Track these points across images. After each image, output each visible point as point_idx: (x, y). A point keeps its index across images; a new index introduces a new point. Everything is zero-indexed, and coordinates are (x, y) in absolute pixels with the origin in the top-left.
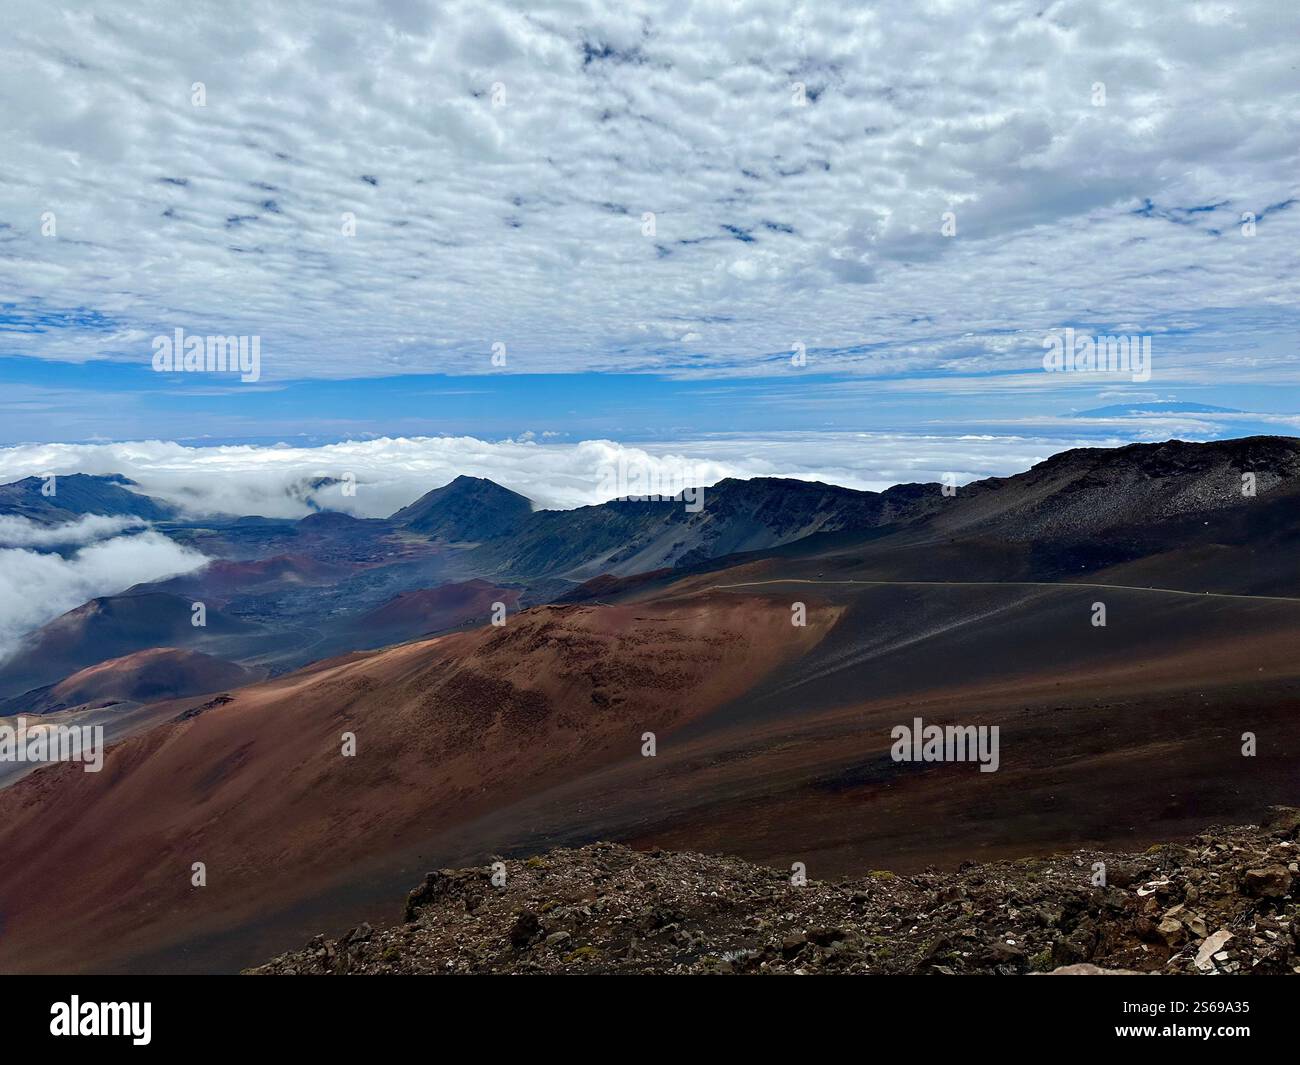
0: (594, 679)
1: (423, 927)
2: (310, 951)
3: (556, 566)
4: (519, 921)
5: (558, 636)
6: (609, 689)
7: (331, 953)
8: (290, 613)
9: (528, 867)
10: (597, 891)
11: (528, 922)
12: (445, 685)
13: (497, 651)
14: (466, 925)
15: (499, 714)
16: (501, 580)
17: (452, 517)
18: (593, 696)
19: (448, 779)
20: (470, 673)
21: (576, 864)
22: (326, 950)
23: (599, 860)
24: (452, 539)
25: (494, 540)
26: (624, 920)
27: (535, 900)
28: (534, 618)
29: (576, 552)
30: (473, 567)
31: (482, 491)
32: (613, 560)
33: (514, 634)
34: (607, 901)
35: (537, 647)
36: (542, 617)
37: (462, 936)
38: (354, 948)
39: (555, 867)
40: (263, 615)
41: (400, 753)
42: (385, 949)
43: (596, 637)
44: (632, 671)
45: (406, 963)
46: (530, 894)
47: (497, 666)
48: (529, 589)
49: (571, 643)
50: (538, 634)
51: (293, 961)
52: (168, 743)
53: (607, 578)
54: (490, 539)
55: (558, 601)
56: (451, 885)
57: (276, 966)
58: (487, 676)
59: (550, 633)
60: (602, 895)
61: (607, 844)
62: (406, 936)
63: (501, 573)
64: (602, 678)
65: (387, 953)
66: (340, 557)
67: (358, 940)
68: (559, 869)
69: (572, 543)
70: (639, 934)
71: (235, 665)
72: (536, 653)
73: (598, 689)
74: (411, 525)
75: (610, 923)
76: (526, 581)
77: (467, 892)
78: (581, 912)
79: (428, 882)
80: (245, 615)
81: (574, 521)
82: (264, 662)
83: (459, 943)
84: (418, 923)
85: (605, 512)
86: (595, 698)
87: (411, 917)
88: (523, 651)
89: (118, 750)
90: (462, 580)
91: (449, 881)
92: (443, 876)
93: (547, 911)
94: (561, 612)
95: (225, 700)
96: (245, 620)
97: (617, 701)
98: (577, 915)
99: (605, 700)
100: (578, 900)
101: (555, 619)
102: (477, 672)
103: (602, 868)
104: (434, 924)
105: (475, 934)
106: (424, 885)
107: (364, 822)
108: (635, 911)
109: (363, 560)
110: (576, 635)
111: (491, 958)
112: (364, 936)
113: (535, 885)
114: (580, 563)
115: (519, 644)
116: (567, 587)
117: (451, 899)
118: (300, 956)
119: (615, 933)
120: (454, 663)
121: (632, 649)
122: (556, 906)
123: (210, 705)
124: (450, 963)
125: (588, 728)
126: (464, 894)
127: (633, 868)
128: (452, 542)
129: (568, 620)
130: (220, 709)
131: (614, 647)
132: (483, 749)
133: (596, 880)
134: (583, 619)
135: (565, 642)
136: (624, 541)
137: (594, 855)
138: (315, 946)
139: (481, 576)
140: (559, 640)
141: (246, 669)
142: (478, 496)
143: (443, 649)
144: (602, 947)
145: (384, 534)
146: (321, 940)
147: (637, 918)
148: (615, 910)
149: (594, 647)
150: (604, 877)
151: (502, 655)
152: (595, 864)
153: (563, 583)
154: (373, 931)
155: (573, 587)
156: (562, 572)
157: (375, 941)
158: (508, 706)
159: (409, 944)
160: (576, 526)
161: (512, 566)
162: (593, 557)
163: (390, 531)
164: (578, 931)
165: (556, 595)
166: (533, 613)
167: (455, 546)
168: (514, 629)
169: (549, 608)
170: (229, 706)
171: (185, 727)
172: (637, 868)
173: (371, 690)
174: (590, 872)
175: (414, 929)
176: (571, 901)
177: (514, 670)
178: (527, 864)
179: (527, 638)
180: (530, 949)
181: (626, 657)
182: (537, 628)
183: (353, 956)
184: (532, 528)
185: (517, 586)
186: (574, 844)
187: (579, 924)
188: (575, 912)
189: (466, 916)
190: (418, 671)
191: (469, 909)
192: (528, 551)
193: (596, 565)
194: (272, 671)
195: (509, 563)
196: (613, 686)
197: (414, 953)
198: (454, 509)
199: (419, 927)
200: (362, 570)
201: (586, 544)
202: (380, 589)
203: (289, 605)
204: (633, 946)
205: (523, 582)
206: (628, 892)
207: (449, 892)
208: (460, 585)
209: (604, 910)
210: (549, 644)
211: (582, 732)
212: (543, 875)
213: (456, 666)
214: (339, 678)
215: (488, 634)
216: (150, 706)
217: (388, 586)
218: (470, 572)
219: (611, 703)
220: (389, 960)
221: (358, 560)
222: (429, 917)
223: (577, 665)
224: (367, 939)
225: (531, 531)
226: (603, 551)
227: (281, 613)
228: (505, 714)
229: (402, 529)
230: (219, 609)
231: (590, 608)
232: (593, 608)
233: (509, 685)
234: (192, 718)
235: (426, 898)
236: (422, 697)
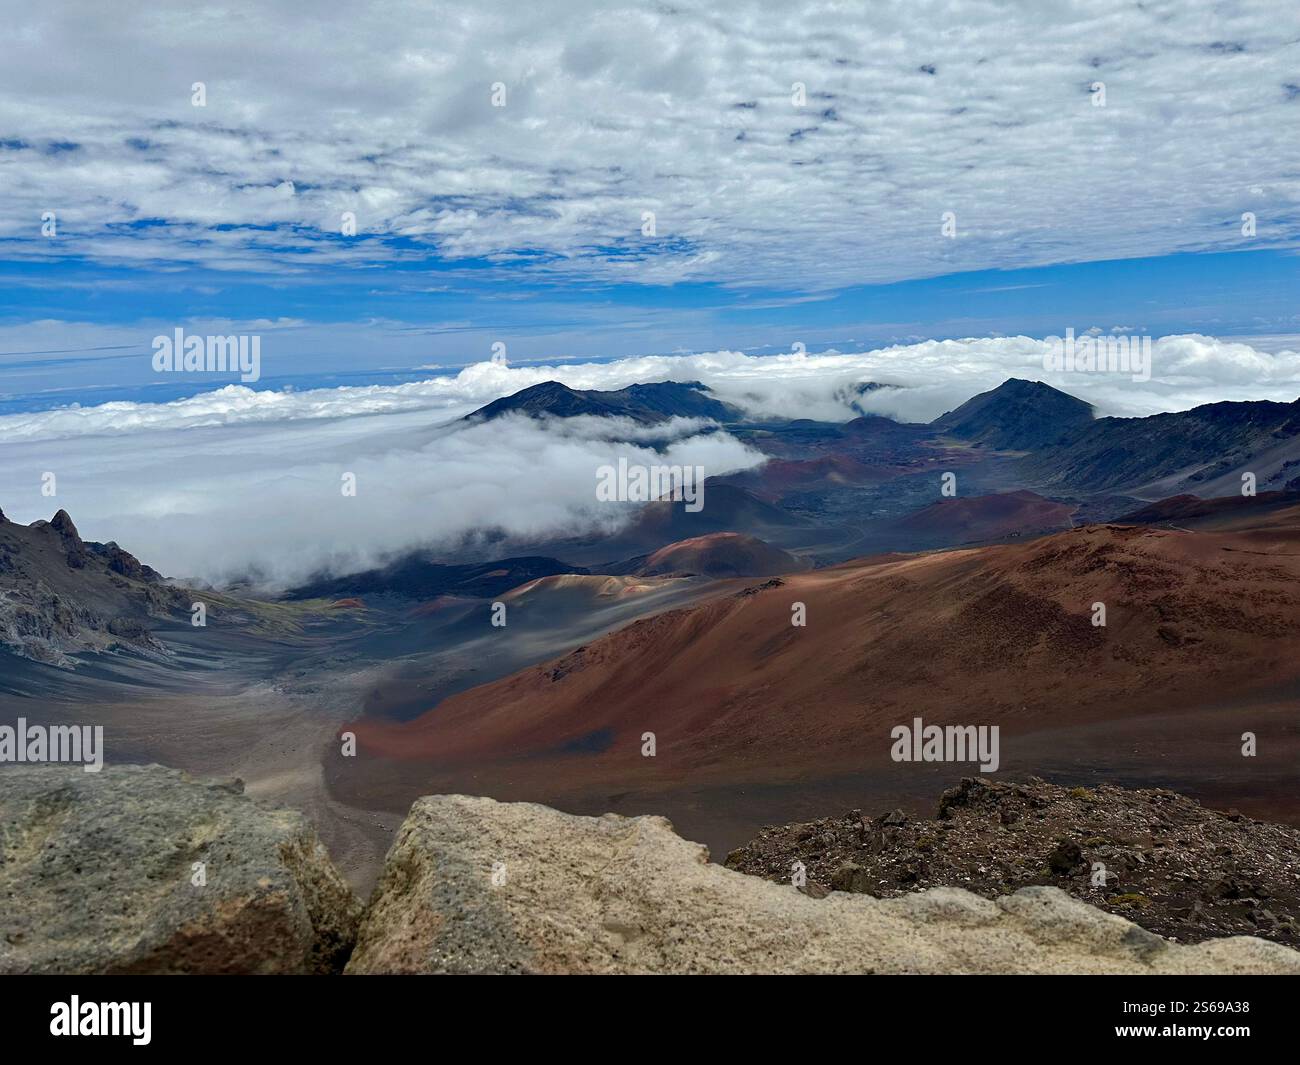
0: (1162, 613)
1: (957, 828)
2: (848, 821)
3: (1121, 480)
4: (1059, 848)
5: (1119, 560)
6: (1182, 626)
7: (867, 828)
8: (835, 511)
9: (1073, 797)
10: (1153, 839)
11: (1069, 852)
12: (985, 597)
13: (1045, 568)
14: (1001, 837)
15: (1044, 635)
16: (1052, 493)
17: (999, 423)
18: (1159, 631)
19: (986, 691)
20: (1012, 588)
21: (1129, 806)
22: (863, 824)
23: (1158, 807)
24: (997, 446)
25: (1046, 449)
26: (1186, 879)
27: (1078, 831)
28: (1089, 538)
29: (1147, 466)
30: (1019, 477)
31: (1035, 394)
32: (1196, 478)
33: (1065, 552)
34: (1166, 854)
35: (1092, 569)
36: (1100, 537)
37: (996, 847)
38: (889, 830)
39: (1103, 803)
40: (811, 511)
41: (937, 656)
42: (918, 839)
43: (1168, 566)
44: (1213, 609)
45: (938, 856)
46: (1073, 824)
47: (1043, 585)
48: (1085, 505)
49: (1134, 569)
50: (1094, 555)
51: (833, 826)
52: (733, 614)
53: (1186, 499)
54: (1042, 448)
55: (1120, 521)
56: (987, 794)
57: (818, 826)
58: (1031, 594)
59: (1108, 556)
60: (1160, 845)
61: (1170, 793)
62: (939, 832)
63: (1053, 486)
64: (1174, 613)
65: (919, 843)
66: (881, 460)
67: (893, 824)
68: (1109, 806)
69: (1141, 456)
70: (1205, 897)
71: (785, 553)
72: (1091, 576)
73: (1167, 624)
74: (955, 430)
75: (1168, 877)
76: (1082, 496)
77: (1003, 805)
78: (1133, 857)
79: (963, 786)
80: (795, 509)
81: (1146, 430)
82: (811, 553)
83: (993, 853)
84: (950, 823)
85: (1189, 420)
86: (1162, 633)
87: (944, 815)
88: (1075, 572)
89: (694, 613)
90: (1007, 490)
91: (984, 791)
92: (979, 784)
93: (1092, 846)
94: (1123, 533)
95: (777, 584)
96: (795, 513)
97: (1189, 641)
98: (1128, 860)
99: (1176, 638)
100: (1130, 844)
101: (1117, 542)
102: (1020, 589)
103: (1161, 817)
104: (967, 828)
105: (1009, 848)
106: (959, 788)
107: (900, 715)
108: (1201, 872)
109: (904, 464)
110: (1141, 561)
111: (1027, 876)
112: (898, 821)
113: (1079, 816)
114: (1151, 479)
115: (1071, 564)
116: (1132, 506)
117: (986, 809)
118: (839, 823)
119: (1173, 888)
120: (995, 576)
121: (1216, 584)
122: (1103, 843)
123: (765, 586)
124: (983, 870)
125: (1151, 664)
126: (1000, 807)
127: (1201, 826)
128: (997, 450)
129: (1133, 543)
130: (772, 590)
131: (1192, 577)
132: (1025, 667)
133: (1153, 827)
134: (1151, 543)
135: (1127, 567)
136: (1213, 456)
137: (1152, 802)
138: (855, 818)
139: (1029, 487)
140: (1120, 564)
141: (796, 558)
142: (1030, 401)
143: (984, 561)
144: (1155, 899)
145: (924, 439)
146: (858, 814)
147: (1204, 881)
148: (1176, 865)
149: (1164, 577)
150: (1163, 827)
151: (1049, 573)
152: (1153, 811)
153: (1128, 501)
154: (906, 819)
155: (1140, 507)
156: (1126, 489)
157: (908, 829)
158: (1055, 627)
159: (942, 840)
160: (1148, 436)
161: (1067, 478)
162: (1169, 473)
163: (931, 437)
164: (1128, 876)
165: (1118, 514)
166: (1089, 532)
167: (1000, 454)
168: (1065, 548)
169: (1108, 528)
170: (781, 589)
171: (744, 602)
172: (1206, 827)
173: (909, 591)
174: (1147, 818)
175: (947, 828)
176: (1122, 844)
177: (1063, 592)
178: (1071, 793)
179: (1079, 559)
180: (1071, 879)
181: (1206, 593)
182: (1093, 549)
183: (888, 837)
184: (1092, 437)
185: (1071, 501)
186: (1130, 784)
187: (1130, 869)
188: (1125, 855)
189: (1001, 828)
190: (957, 579)
191: (1005, 822)
192: (1085, 463)
193: (1172, 483)
194: (817, 563)
195: (1062, 475)
196: (1186, 623)
197: (946, 850)
198: (1002, 414)
199: (951, 827)
200: (903, 474)
201: (1160, 458)
202: (920, 494)
203: (835, 503)
204: (1196, 909)
205: (1078, 497)
206: (1193, 850)
207: (984, 801)
208: (1004, 496)
209: (1162, 861)
210: (1106, 567)
211: (1144, 669)
212: (1089, 808)
213: (997, 579)
214: (876, 576)
215: (1033, 551)
216: (720, 581)
217: (928, 492)
218: (1016, 483)
219: (1183, 642)
220: (921, 850)
221: (898, 464)
222: (962, 819)
223: (1141, 594)
224: (901, 825)
225: (1090, 441)
226: (1183, 466)
227: (827, 510)
228: (1050, 636)
229: (945, 434)
230: (774, 502)
231: (1162, 532)
232: (1168, 532)
233: (1056, 606)
234: (750, 596)
235: (960, 800)
236: (960, 605)
